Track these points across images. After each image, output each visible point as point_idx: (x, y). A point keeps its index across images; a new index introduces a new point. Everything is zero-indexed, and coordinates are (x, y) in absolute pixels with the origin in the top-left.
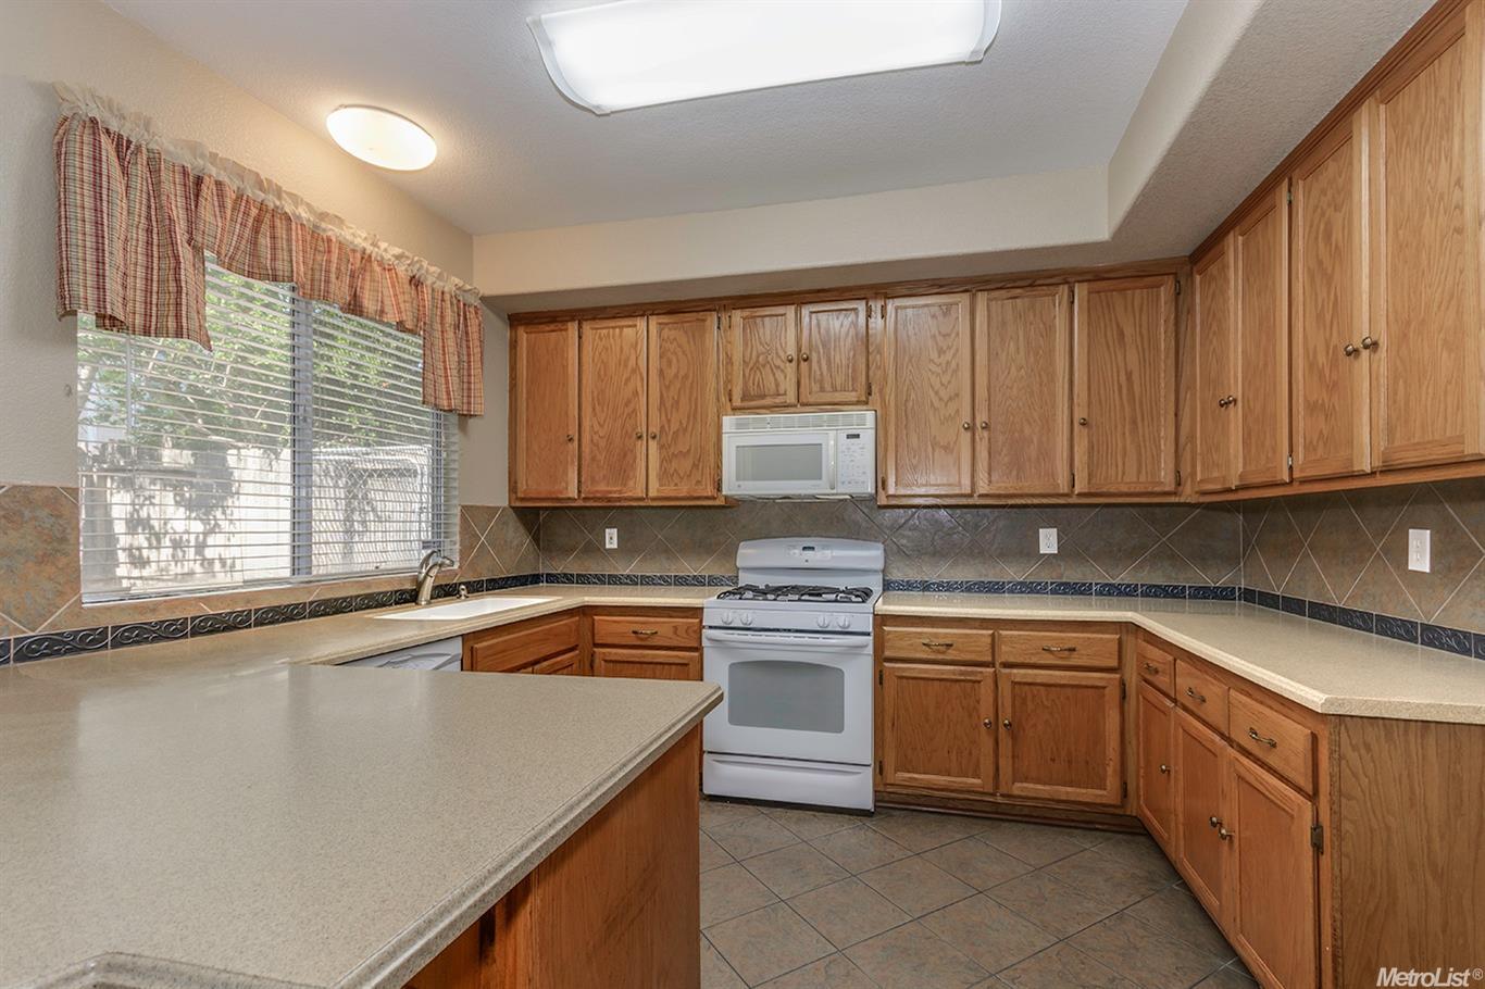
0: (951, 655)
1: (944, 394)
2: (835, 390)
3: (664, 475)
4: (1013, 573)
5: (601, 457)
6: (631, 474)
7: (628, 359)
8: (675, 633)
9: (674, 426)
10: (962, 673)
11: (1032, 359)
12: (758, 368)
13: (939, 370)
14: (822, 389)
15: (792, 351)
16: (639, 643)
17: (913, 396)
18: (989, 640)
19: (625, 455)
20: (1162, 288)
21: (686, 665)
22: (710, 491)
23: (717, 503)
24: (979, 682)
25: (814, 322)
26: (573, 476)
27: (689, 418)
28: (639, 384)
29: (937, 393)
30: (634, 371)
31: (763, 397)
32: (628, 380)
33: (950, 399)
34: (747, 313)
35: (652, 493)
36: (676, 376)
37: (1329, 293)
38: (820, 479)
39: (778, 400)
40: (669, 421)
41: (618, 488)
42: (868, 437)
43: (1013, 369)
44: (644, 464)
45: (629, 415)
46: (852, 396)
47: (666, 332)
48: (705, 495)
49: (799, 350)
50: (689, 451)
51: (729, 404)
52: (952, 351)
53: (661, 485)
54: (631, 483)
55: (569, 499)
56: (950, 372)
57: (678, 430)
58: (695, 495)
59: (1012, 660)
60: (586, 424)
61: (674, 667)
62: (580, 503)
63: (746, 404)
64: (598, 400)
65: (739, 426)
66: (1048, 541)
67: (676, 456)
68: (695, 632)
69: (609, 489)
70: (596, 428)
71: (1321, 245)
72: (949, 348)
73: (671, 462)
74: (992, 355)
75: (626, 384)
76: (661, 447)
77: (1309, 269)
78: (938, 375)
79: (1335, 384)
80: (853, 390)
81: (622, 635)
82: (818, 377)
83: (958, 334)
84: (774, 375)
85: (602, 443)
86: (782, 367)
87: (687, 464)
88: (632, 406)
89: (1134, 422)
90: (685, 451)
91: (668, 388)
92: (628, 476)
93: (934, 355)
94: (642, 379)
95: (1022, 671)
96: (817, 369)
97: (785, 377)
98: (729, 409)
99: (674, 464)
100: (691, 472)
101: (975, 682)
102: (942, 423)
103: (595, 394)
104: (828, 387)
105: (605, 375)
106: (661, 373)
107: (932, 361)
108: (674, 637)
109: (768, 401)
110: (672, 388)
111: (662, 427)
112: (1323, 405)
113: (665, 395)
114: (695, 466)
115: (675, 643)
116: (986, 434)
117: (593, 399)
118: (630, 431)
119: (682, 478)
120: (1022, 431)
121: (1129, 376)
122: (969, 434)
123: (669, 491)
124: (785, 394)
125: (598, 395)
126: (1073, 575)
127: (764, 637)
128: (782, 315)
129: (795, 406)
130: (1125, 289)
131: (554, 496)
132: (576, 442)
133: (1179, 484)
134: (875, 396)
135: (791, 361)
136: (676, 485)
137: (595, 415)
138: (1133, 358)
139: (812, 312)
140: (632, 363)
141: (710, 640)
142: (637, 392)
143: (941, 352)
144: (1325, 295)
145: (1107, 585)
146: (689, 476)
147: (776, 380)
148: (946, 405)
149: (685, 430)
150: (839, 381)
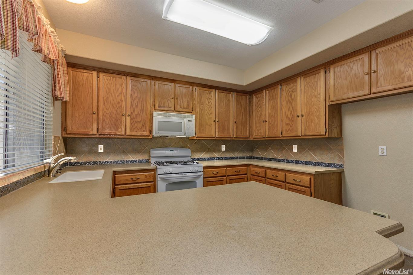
0: (218, 175)
1: (209, 113)
2: (184, 108)
3: (132, 128)
4: (216, 155)
5: (107, 121)
6: (120, 127)
7: (119, 89)
8: (146, 177)
9: (136, 113)
10: (220, 179)
11: (226, 107)
12: (163, 99)
13: (208, 107)
14: (181, 107)
15: (173, 96)
16: (133, 182)
17: (203, 112)
18: (225, 171)
19: (117, 121)
20: (247, 97)
21: (149, 187)
22: (148, 134)
23: (150, 137)
24: (223, 180)
25: (179, 89)
26: (95, 126)
27: (141, 111)
28: (123, 97)
29: (208, 112)
30: (121, 93)
31: (165, 107)
32: (118, 96)
33: (211, 114)
34: (160, 82)
35: (128, 134)
36: (137, 97)
37: (291, 106)
38: (182, 132)
39: (169, 109)
40: (134, 111)
41: (115, 132)
42: (193, 121)
43: (223, 109)
44: (124, 124)
45: (119, 107)
46: (188, 111)
47: (133, 82)
48: (147, 135)
49: (175, 96)
50: (141, 121)
51: (154, 108)
52: (211, 102)
53: (131, 131)
54: (120, 130)
55: (93, 134)
56: (211, 107)
57: (137, 114)
58: (143, 135)
59: (229, 174)
60: (101, 108)
61: (145, 188)
62: (97, 136)
63: (159, 109)
64: (106, 100)
65: (159, 115)
66: (223, 148)
67: (136, 122)
68: (152, 176)
69: (111, 132)
70: (105, 110)
71: (289, 97)
72: (210, 102)
73: (134, 124)
74: (219, 105)
75: (118, 97)
76: (131, 119)
77: (286, 101)
78: (208, 108)
79: (293, 121)
80: (189, 109)
81: (127, 180)
82: (180, 104)
83: (212, 99)
84: (168, 102)
85: (108, 116)
86: (170, 100)
87: (140, 125)
88: (120, 104)
89: (243, 123)
90: (139, 121)
91: (134, 100)
92: (119, 128)
93: (207, 103)
94: (124, 96)
95: (231, 177)
96: (180, 102)
97: (171, 103)
98: (154, 110)
99: (136, 125)
100: (141, 127)
101: (222, 180)
102: (209, 120)
103: (105, 98)
104: (182, 107)
105: (109, 92)
106: (131, 95)
107: (207, 104)
108: (146, 178)
109: (166, 109)
110: (135, 101)
111: (132, 113)
112: (290, 124)
113: (133, 102)
114: (143, 126)
115: (145, 181)
116: (218, 123)
117: (104, 100)
118: (119, 113)
119: (138, 129)
120: (224, 123)
121: (242, 113)
122: (214, 123)
123: (134, 133)
124: (171, 107)
125: (106, 99)
126: (228, 155)
127: (176, 175)
128: (170, 85)
129: (173, 111)
130: (242, 95)
131: (86, 133)
132: (96, 115)
133: (249, 136)
134: (194, 111)
135: (173, 99)
136: (136, 131)
137: (105, 106)
138: (243, 110)
139: (178, 86)
140: (120, 90)
141: (160, 178)
142: (122, 100)
143: (209, 102)
144: (290, 105)
145: (233, 157)
146: (141, 129)
147: (168, 103)
148: (210, 115)
149: (140, 114)
150: (185, 106)
